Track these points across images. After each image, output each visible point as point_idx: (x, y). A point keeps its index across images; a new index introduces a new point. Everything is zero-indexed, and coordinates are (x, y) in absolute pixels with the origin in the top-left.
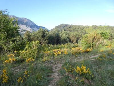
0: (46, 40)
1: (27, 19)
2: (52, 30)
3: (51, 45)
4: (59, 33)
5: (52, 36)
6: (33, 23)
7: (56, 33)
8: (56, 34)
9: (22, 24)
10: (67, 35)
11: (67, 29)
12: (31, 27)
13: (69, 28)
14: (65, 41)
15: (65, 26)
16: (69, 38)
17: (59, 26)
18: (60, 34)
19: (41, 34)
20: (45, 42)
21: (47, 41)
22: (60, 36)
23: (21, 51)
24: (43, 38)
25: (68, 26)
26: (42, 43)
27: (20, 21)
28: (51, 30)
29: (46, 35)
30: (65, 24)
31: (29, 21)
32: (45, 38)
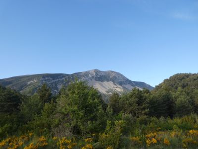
0: (144, 109)
1: (115, 72)
2: (158, 87)
3: (155, 118)
4: (170, 94)
5: (157, 101)
6: (124, 78)
7: (164, 94)
8: (163, 96)
9: (108, 80)
10: (188, 98)
11: (189, 83)
12: (121, 84)
13: (195, 80)
14: (184, 110)
15: (183, 78)
16: (193, 104)
17: (170, 78)
18: (173, 94)
19: (136, 99)
20: (143, 112)
21: (146, 110)
22: (173, 98)
23: (100, 134)
24: (139, 105)
25: (191, 77)
26: (138, 113)
27: (104, 76)
28: (156, 86)
29: (145, 99)
30: (184, 73)
31: (118, 74)
32: (143, 105)
